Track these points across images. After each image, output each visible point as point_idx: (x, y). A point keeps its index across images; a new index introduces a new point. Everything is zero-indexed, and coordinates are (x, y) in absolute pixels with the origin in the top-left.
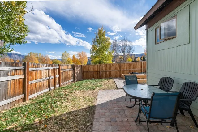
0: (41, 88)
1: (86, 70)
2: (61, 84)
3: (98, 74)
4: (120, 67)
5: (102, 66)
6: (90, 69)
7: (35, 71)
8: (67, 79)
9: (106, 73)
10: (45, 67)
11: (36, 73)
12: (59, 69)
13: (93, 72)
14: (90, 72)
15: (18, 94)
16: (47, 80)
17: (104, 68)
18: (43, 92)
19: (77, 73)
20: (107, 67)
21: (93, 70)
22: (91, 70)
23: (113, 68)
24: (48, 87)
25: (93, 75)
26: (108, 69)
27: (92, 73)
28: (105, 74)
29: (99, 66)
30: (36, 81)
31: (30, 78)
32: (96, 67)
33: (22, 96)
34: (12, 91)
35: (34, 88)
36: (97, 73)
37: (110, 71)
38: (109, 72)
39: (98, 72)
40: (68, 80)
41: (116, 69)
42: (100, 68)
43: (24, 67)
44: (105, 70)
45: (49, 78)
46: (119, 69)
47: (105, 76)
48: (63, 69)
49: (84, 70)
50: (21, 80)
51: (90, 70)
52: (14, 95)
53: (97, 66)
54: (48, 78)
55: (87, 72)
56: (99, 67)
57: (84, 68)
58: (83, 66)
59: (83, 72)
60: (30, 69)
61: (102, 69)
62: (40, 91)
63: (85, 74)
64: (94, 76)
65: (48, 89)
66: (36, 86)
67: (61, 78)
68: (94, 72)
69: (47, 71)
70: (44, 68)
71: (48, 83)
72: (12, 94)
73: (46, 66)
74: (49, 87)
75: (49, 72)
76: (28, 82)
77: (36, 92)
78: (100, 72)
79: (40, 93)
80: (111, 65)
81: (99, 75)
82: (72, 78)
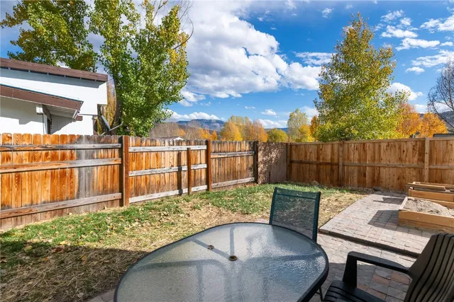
0: (159, 187)
1: (299, 155)
2: (213, 185)
3: (332, 170)
4: (422, 154)
5: (346, 146)
6: (308, 154)
7: (144, 154)
8: (234, 174)
9: (359, 171)
10: (169, 145)
11: (147, 157)
12: (207, 152)
13: (317, 165)
14: (309, 163)
15: (112, 191)
16: (175, 174)
17: (354, 157)
18: (163, 195)
19: (265, 163)
20: (365, 151)
21: (318, 158)
22: (314, 159)
23: (388, 158)
24: (177, 187)
25: (318, 172)
26: (369, 157)
27: (315, 166)
28: (356, 174)
29: (336, 147)
30: (148, 172)
31: (134, 164)
32: (328, 149)
33: (118, 195)
34: (101, 184)
35: (143, 184)
36: (329, 167)
37: (376, 164)
38: (373, 167)
39: (331, 164)
40: (235, 178)
41: (400, 159)
42: (341, 154)
43: (120, 145)
44: (359, 160)
45: (180, 170)
46: (416, 159)
47: (356, 181)
48: (221, 152)
49: (294, 158)
50: (116, 168)
51: (308, 158)
52: (105, 192)
53: (330, 146)
54: (176, 168)
55: (301, 162)
56: (336, 151)
57: (294, 152)
58: (291, 145)
59: (291, 162)
60: (131, 149)
61: (348, 158)
62: (158, 192)
63: (295, 166)
64: (323, 175)
65: (177, 192)
66: (148, 181)
67: (213, 171)
68: (320, 164)
69: (176, 153)
70: (166, 148)
71: (176, 180)
72: (101, 189)
73: (171, 143)
74: (179, 187)
75: (179, 155)
76: (127, 173)
77: (148, 193)
78: (338, 164)
79: (156, 195)
80: (384, 146)
81: (335, 175)
82: (251, 173)
